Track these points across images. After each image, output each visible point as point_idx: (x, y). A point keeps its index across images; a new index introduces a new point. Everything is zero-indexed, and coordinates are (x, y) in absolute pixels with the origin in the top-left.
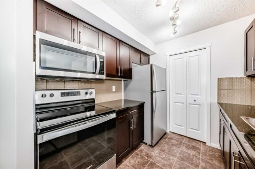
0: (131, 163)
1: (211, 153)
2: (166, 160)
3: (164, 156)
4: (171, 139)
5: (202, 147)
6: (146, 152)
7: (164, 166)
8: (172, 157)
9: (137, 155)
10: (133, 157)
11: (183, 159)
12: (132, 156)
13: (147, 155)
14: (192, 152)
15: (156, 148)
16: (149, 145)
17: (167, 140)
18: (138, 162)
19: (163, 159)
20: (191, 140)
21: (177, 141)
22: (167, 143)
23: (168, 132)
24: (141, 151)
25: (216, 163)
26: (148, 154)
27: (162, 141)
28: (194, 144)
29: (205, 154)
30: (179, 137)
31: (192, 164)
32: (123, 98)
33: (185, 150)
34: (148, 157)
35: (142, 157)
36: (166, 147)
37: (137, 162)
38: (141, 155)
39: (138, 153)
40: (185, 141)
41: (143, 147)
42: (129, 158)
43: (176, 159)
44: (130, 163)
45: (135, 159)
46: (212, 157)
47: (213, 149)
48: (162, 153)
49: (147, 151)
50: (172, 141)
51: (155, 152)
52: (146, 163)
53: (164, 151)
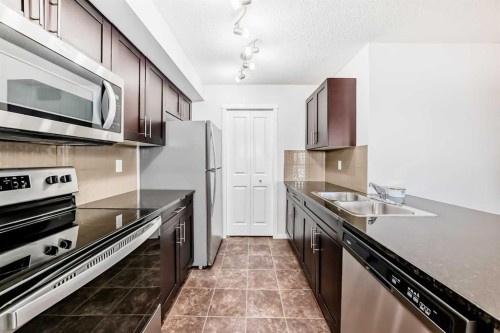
0: (182, 311)
1: (279, 246)
2: (236, 278)
3: (231, 273)
4: (232, 246)
5: (270, 243)
6: (202, 281)
7: (236, 286)
8: (242, 270)
9: (189, 292)
10: (182, 300)
11: (255, 267)
12: (180, 299)
13: (206, 284)
14: (261, 254)
15: (214, 268)
16: (204, 268)
17: (227, 249)
18: (195, 302)
19: (231, 278)
20: (257, 239)
21: (240, 246)
22: (228, 254)
23: (224, 237)
24: (193, 283)
25: (286, 254)
26: (207, 282)
27: (220, 254)
28: (261, 242)
29: (274, 249)
30: (241, 240)
31: (266, 267)
32: (138, 188)
33: (254, 254)
34: (208, 286)
35: (198, 291)
36: (230, 260)
37: (192, 304)
38: (195, 290)
39: (188, 288)
40: (250, 242)
41: (192, 275)
42: (175, 304)
43: (247, 270)
44: (179, 311)
45: (187, 301)
46: (282, 249)
47: (280, 241)
48: (227, 271)
49: (203, 278)
50: (234, 249)
51: (216, 274)
52: (209, 295)
53: (228, 267)
